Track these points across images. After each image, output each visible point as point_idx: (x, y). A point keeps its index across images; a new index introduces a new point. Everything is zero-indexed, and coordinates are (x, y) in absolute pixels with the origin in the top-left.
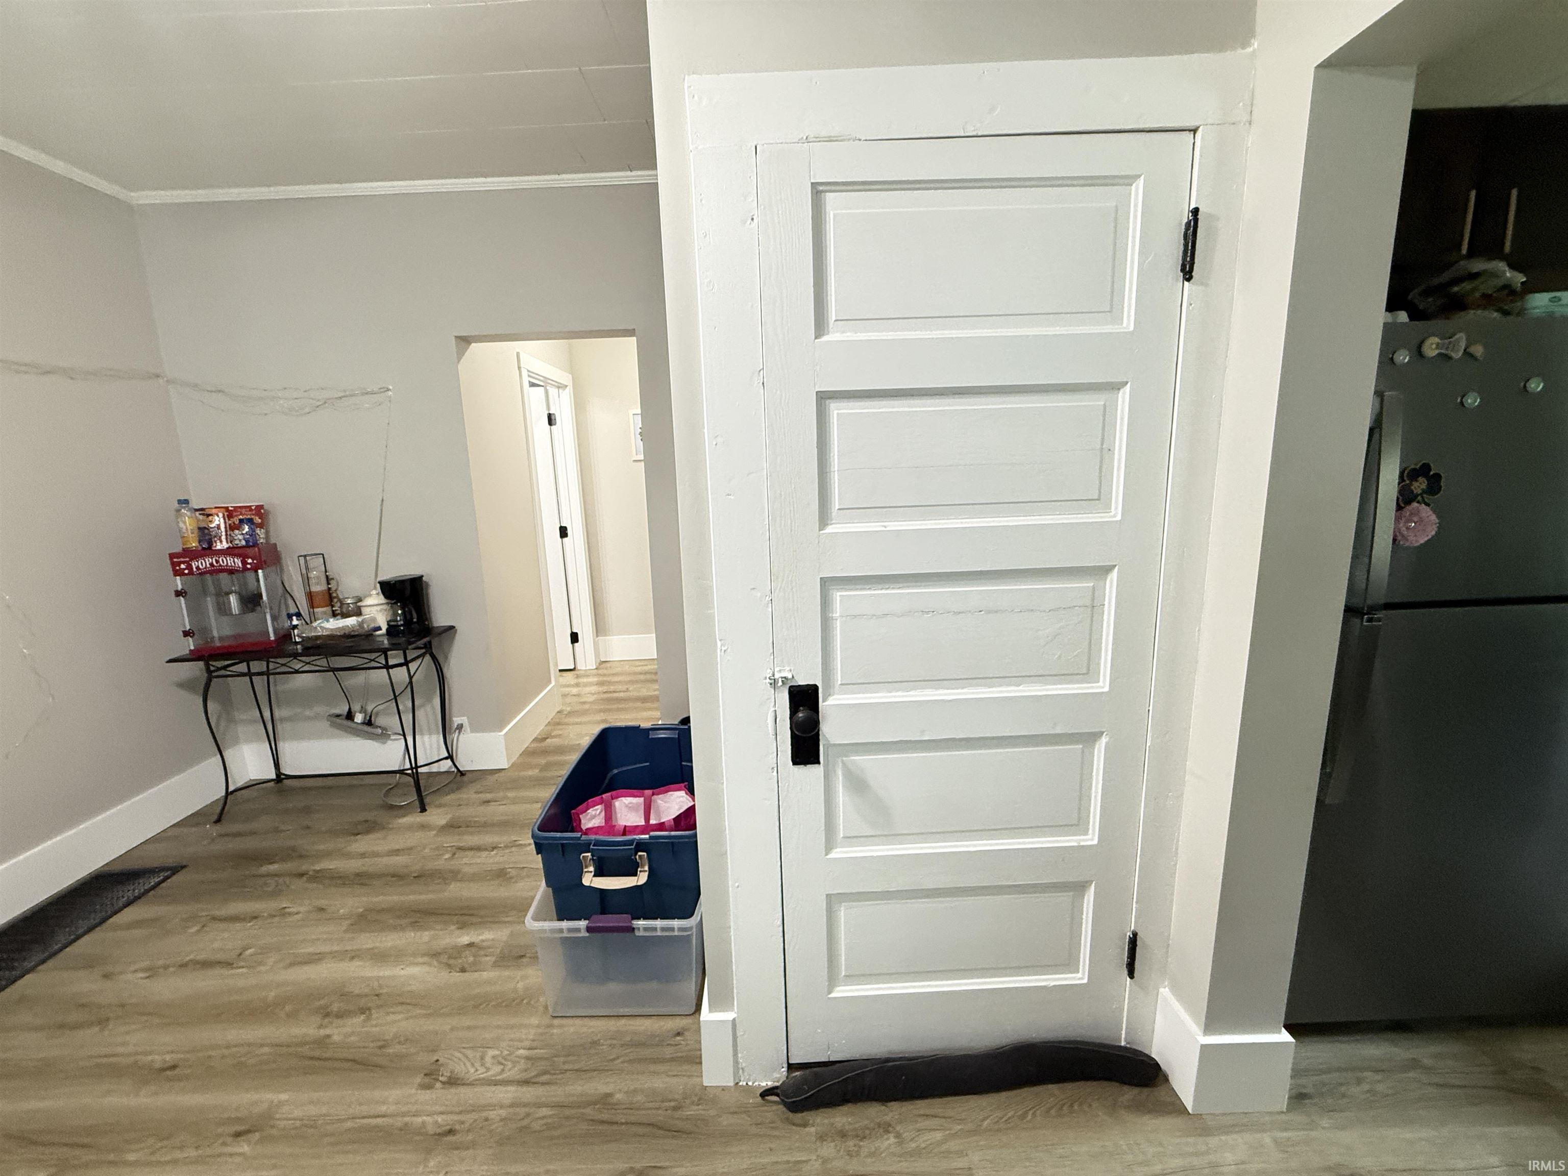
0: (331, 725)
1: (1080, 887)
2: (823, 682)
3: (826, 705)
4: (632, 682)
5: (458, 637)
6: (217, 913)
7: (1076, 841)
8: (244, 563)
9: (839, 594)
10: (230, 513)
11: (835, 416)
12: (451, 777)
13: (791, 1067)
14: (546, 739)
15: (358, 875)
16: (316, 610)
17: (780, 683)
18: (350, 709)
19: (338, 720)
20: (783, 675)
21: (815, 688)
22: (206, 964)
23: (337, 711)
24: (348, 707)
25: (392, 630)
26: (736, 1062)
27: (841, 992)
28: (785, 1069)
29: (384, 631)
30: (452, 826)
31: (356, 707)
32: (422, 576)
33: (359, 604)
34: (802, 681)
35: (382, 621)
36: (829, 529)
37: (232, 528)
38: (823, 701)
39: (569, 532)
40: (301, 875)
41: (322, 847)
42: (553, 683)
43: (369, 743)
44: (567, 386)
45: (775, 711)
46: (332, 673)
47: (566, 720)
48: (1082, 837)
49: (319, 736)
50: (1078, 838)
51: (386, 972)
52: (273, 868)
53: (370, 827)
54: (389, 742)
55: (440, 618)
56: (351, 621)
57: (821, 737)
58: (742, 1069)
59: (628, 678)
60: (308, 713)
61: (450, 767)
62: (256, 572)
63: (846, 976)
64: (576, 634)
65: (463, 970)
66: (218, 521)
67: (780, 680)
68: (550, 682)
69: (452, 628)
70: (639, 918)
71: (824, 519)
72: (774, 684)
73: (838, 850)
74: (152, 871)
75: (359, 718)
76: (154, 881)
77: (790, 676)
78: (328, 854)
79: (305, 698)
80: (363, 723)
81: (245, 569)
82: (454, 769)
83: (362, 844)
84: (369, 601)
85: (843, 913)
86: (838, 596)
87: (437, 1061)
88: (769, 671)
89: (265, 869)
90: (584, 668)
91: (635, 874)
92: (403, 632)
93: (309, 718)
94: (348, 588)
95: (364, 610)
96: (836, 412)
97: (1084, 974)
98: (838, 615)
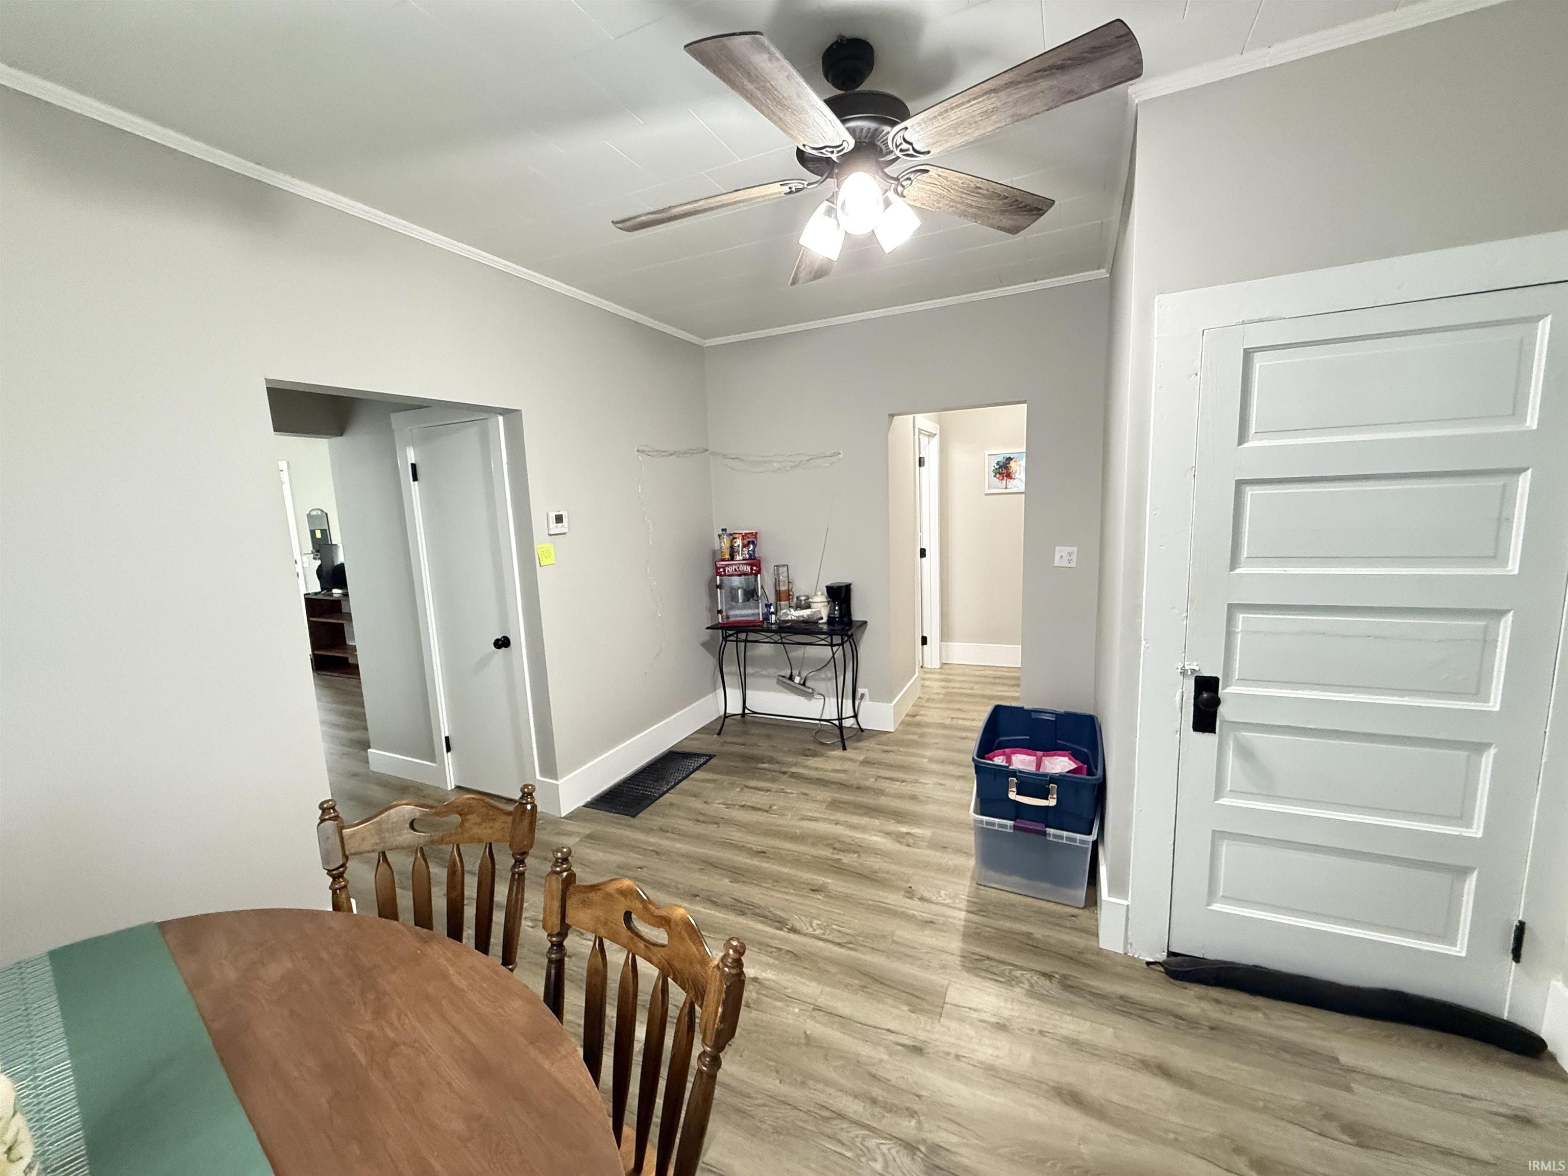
0: (777, 683)
1: (1463, 872)
2: (1223, 676)
3: (1223, 692)
4: (977, 683)
5: (868, 627)
6: (747, 784)
7: (1459, 831)
8: (752, 569)
9: (1241, 616)
10: (744, 536)
11: (1249, 496)
12: (855, 732)
13: (1171, 954)
14: (916, 716)
15: (819, 779)
16: (782, 603)
17: (1189, 673)
18: (792, 673)
19: (784, 680)
20: (1192, 667)
21: (1216, 680)
22: (754, 808)
23: (783, 674)
24: (790, 672)
25: (831, 621)
26: (1126, 938)
27: (1216, 907)
28: (1165, 954)
29: (825, 620)
30: (865, 763)
31: (795, 672)
32: (851, 584)
33: (810, 600)
34: (1206, 673)
35: (824, 614)
36: (1238, 571)
37: (744, 546)
38: (1222, 689)
39: (927, 553)
40: (784, 773)
41: (790, 760)
42: (917, 674)
43: (802, 699)
44: (936, 435)
45: (1183, 692)
46: (782, 645)
47: (926, 705)
48: (1465, 830)
49: (767, 689)
50: (1462, 829)
51: (858, 835)
52: (765, 766)
53: (815, 754)
54: (813, 700)
55: (857, 615)
56: (805, 613)
57: (1218, 715)
58: (1131, 945)
59: (972, 679)
60: (764, 673)
61: (853, 724)
62: (757, 575)
63: (1223, 897)
64: (926, 638)
65: (908, 845)
66: (739, 542)
67: (1189, 671)
68: (914, 673)
69: (865, 622)
70: (1050, 827)
71: (1234, 564)
72: (1184, 673)
73: (1224, 799)
74: (699, 755)
75: (797, 680)
76: (702, 761)
77: (1197, 668)
78: (795, 764)
79: (764, 662)
80: (799, 684)
81: (752, 573)
82: (856, 726)
83: (812, 762)
84: (816, 599)
85: (1225, 848)
86: (1241, 617)
87: (910, 887)
88: (1180, 664)
89: (761, 766)
90: (929, 667)
91: (1047, 799)
92: (838, 622)
93: (763, 676)
94: (801, 588)
95: (813, 605)
96: (1250, 493)
97: (1461, 948)
98: (1239, 630)
